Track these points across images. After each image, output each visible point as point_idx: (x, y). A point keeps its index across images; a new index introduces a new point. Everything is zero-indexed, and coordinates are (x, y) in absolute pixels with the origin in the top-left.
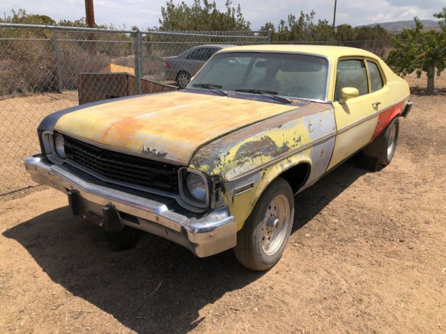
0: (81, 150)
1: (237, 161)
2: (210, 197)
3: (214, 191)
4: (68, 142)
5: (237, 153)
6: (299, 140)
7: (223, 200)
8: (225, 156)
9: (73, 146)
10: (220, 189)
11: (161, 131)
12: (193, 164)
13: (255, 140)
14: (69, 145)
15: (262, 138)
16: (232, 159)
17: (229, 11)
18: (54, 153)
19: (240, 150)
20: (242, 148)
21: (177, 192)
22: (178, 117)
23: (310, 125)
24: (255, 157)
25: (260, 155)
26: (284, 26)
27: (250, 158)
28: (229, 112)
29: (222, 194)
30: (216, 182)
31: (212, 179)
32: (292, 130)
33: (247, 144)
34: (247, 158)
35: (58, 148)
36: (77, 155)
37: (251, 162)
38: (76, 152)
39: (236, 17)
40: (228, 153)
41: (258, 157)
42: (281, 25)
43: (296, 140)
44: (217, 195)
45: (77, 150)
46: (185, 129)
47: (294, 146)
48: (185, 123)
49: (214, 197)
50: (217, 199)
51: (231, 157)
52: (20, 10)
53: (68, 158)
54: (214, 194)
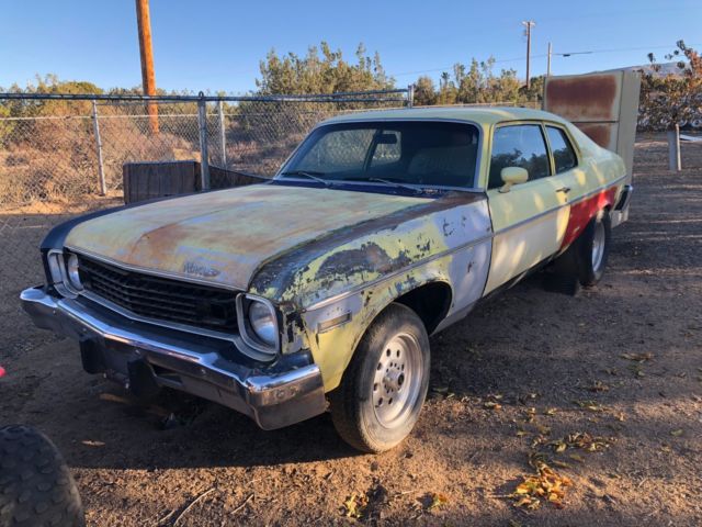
0: (101, 275)
1: (321, 280)
2: (280, 337)
3: (286, 327)
4: (84, 264)
5: (321, 268)
6: (427, 247)
7: (301, 340)
8: (301, 273)
9: (90, 269)
10: (294, 323)
11: (211, 241)
12: (256, 287)
13: (352, 248)
14: (86, 269)
15: (363, 246)
16: (312, 277)
17: (362, 63)
18: (66, 281)
19: (326, 263)
20: (329, 261)
21: (235, 331)
22: (244, 219)
23: (446, 225)
24: (352, 273)
25: (360, 271)
26: (449, 81)
27: (343, 276)
28: (323, 210)
29: (298, 329)
30: (288, 313)
31: (281, 308)
32: (416, 233)
33: (338, 254)
34: (337, 275)
35: (70, 273)
36: (97, 282)
37: (345, 281)
38: (95, 278)
39: (372, 71)
40: (307, 269)
41: (356, 274)
42: (443, 81)
43: (422, 247)
44: (290, 333)
45: (96, 276)
46: (249, 237)
47: (418, 256)
48: (251, 228)
49: (285, 336)
50: (291, 339)
51: (311, 274)
52: (49, 75)
53: (85, 288)
54: (286, 332)
